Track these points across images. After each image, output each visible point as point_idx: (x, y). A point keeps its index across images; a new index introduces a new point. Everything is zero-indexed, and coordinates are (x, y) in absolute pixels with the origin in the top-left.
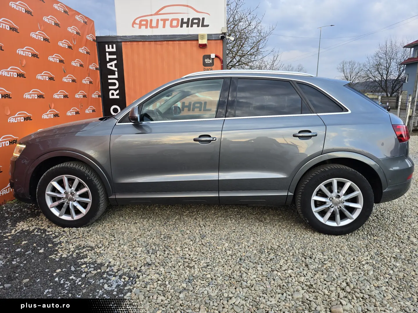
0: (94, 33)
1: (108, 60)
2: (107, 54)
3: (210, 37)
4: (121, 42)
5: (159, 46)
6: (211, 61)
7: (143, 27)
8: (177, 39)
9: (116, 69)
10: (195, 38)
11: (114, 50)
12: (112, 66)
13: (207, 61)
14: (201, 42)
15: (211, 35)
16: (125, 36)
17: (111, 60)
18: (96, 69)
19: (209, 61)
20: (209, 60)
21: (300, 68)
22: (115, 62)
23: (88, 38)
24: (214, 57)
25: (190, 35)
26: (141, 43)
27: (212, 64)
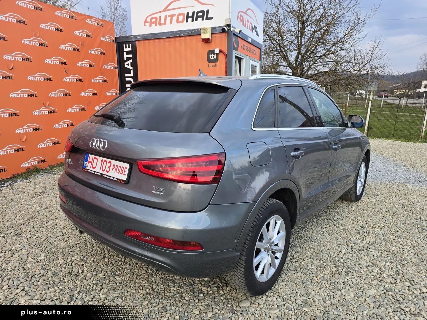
0: (112, 34)
1: (125, 59)
2: (125, 53)
3: (214, 31)
4: (136, 41)
5: (166, 43)
6: (215, 57)
7: (153, 25)
8: (183, 35)
9: (131, 68)
10: (197, 33)
11: (130, 49)
12: (128, 65)
13: (212, 57)
14: (204, 36)
15: (215, 28)
16: (139, 35)
17: (128, 59)
18: (114, 68)
19: (214, 57)
20: (214, 56)
22: (131, 61)
23: (104, 39)
24: (218, 52)
25: (195, 30)
26: (152, 41)
27: (216, 60)
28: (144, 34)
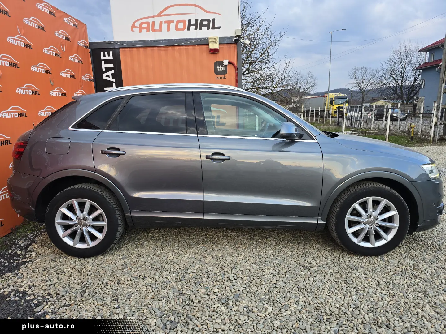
0: (86, 38)
1: (104, 69)
2: (103, 62)
3: (222, 41)
4: (119, 48)
5: (163, 52)
6: (223, 69)
7: (144, 31)
8: (185, 43)
9: (114, 80)
10: (205, 42)
11: (111, 58)
12: (108, 76)
13: (219, 69)
14: (212, 46)
15: (223, 38)
16: (124, 42)
17: (108, 70)
18: (91, 80)
19: (221, 69)
20: (222, 67)
21: (310, 75)
22: (113, 71)
23: (80, 44)
24: (227, 63)
25: (199, 39)
26: (142, 49)
27: (225, 72)
28: (132, 41)
